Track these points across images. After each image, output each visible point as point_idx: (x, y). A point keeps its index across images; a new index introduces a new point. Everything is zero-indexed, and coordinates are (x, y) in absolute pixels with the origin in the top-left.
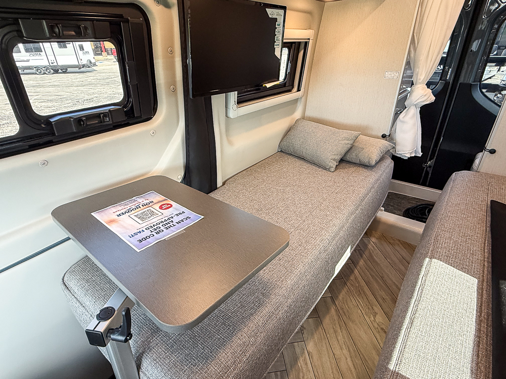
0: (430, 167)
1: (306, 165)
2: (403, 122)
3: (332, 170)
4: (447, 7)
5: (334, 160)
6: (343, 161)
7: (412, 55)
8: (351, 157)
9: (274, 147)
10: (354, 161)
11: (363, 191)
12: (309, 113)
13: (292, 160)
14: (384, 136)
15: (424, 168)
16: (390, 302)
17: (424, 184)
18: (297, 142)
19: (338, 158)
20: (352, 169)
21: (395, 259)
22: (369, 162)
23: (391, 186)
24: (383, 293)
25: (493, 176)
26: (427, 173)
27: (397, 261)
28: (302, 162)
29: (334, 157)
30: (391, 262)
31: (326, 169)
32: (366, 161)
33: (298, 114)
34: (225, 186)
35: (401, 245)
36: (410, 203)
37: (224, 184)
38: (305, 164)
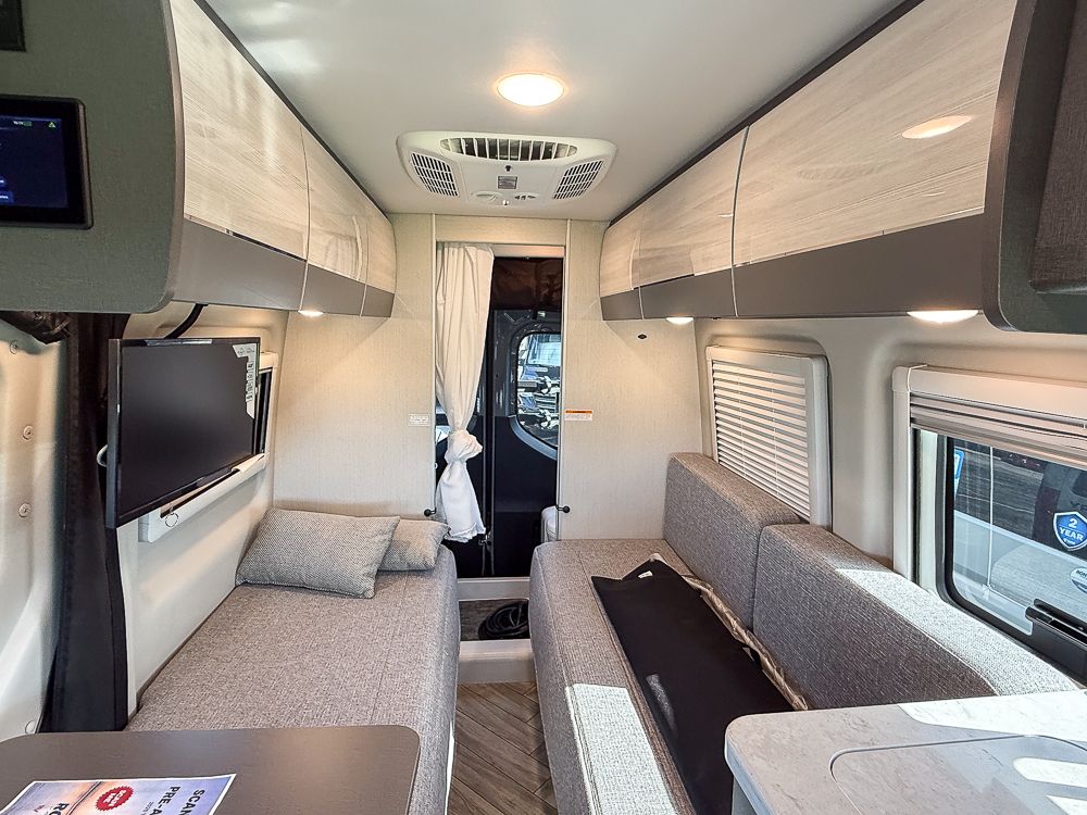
0: (489, 543)
1: (314, 600)
2: (448, 486)
3: (370, 594)
4: (468, 332)
5: (368, 575)
6: (384, 573)
8: (395, 561)
9: (228, 579)
10: (398, 568)
11: (437, 616)
12: (282, 494)
13: (279, 596)
14: (427, 513)
15: (482, 547)
16: (522, 802)
17: (488, 574)
18: (282, 556)
19: (374, 569)
20: (402, 582)
21: (499, 721)
22: (425, 564)
23: (458, 591)
24: (504, 793)
25: (577, 542)
26: (488, 553)
27: (501, 723)
28: (302, 595)
29: (367, 569)
30: (494, 730)
31: (356, 596)
32: (418, 562)
33: (260, 501)
35: (497, 693)
36: (480, 612)
37: (139, 708)
38: (311, 597)
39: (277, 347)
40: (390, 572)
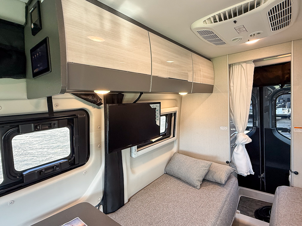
0: (263, 178)
1: (182, 184)
2: (237, 154)
3: (199, 187)
4: (243, 96)
5: (199, 180)
6: (205, 181)
7: (232, 118)
8: (209, 177)
9: (162, 171)
10: (211, 181)
12: (181, 148)
13: (173, 179)
14: (227, 162)
15: (260, 178)
17: (263, 190)
18: (175, 168)
19: (201, 179)
20: (211, 186)
22: (221, 182)
26: (263, 182)
28: (179, 181)
29: (198, 179)
31: (194, 187)
32: (219, 181)
33: (175, 149)
34: (129, 202)
36: (257, 205)
37: (129, 200)
38: (181, 183)
39: (179, 105)
40: (209, 181)
